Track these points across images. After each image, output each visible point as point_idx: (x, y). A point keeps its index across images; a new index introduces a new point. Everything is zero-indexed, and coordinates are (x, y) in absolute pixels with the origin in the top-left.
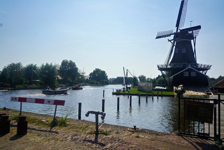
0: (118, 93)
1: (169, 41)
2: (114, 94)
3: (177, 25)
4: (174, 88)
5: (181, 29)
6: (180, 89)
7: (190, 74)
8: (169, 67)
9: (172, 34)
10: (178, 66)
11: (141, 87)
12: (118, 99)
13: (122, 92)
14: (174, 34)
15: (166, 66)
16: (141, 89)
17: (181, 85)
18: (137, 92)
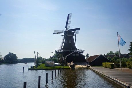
0: (32, 69)
1: (61, 36)
2: (29, 69)
3: (66, 27)
4: (68, 64)
5: (68, 29)
6: (72, 64)
7: (76, 55)
8: (62, 51)
9: (63, 32)
10: (68, 51)
11: (47, 64)
12: (47, 74)
13: (35, 68)
14: (65, 32)
15: (61, 50)
16: (47, 65)
17: (72, 62)
18: (46, 68)
